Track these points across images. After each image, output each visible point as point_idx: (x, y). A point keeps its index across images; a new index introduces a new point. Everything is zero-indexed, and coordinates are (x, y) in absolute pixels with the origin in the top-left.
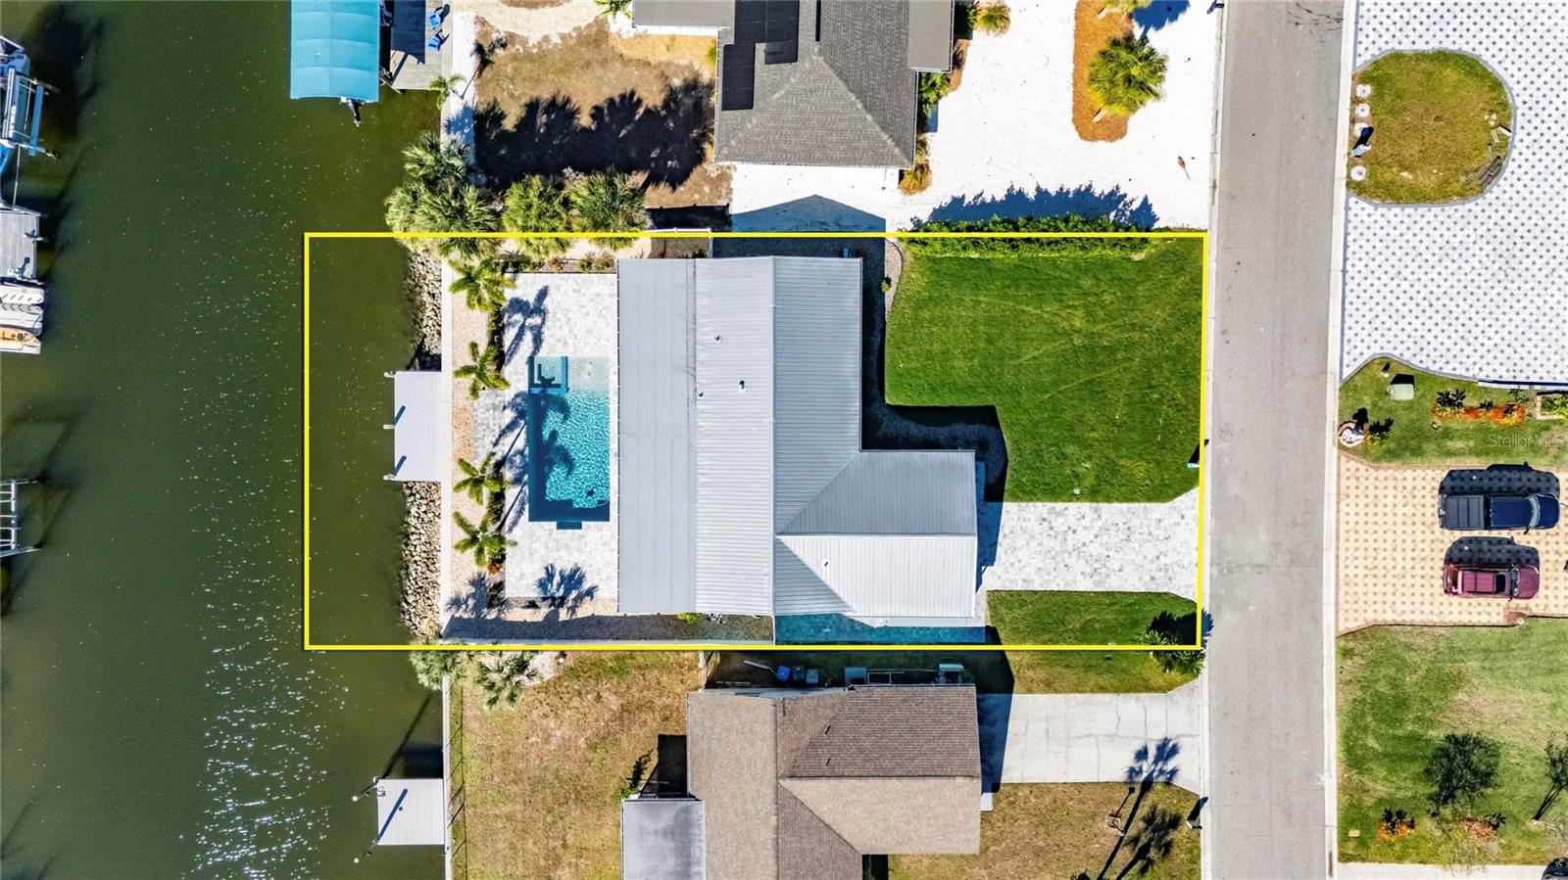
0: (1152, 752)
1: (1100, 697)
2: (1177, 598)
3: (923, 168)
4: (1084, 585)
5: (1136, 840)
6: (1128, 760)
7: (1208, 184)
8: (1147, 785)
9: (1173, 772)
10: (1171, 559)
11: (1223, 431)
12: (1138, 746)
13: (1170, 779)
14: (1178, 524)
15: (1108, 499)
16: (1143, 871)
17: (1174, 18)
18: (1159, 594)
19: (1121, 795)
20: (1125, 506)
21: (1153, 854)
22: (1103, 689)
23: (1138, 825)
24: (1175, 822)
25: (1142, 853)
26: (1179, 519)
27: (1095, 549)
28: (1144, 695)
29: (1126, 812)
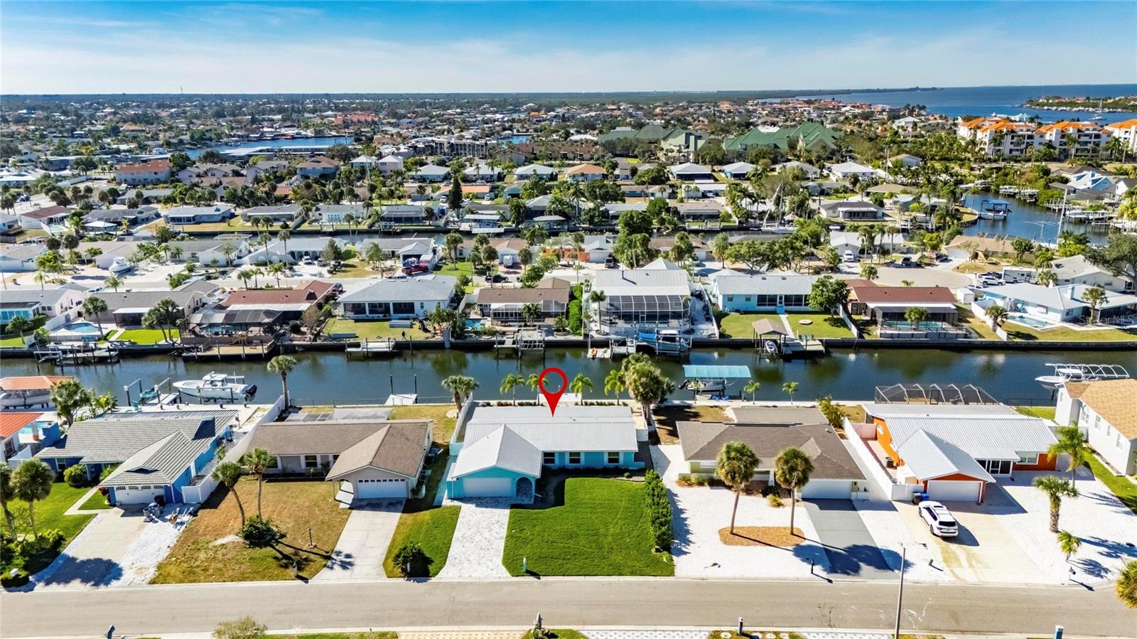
0: (348, 560)
1: (390, 540)
2: (441, 568)
3: (690, 485)
4: (457, 534)
5: (296, 554)
6: (346, 551)
7: (704, 577)
8: (329, 558)
9: (332, 568)
10: (466, 564)
11: (546, 584)
12: (353, 555)
13: (328, 567)
14: (488, 568)
15: (507, 541)
16: (276, 558)
17: (803, 561)
18: (446, 561)
19: (326, 548)
20: (502, 548)
21: (284, 561)
22: (394, 540)
23: (304, 555)
24: (300, 569)
25: (285, 557)
26: (490, 568)
27: (478, 538)
28: (384, 556)
29: (315, 550)
